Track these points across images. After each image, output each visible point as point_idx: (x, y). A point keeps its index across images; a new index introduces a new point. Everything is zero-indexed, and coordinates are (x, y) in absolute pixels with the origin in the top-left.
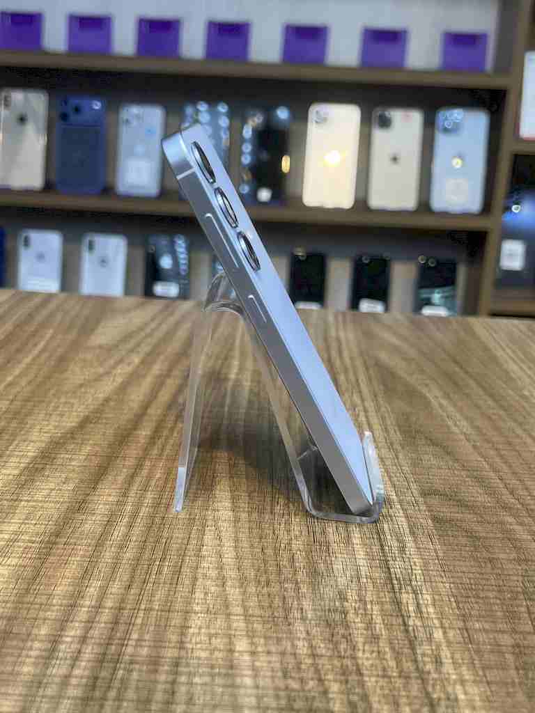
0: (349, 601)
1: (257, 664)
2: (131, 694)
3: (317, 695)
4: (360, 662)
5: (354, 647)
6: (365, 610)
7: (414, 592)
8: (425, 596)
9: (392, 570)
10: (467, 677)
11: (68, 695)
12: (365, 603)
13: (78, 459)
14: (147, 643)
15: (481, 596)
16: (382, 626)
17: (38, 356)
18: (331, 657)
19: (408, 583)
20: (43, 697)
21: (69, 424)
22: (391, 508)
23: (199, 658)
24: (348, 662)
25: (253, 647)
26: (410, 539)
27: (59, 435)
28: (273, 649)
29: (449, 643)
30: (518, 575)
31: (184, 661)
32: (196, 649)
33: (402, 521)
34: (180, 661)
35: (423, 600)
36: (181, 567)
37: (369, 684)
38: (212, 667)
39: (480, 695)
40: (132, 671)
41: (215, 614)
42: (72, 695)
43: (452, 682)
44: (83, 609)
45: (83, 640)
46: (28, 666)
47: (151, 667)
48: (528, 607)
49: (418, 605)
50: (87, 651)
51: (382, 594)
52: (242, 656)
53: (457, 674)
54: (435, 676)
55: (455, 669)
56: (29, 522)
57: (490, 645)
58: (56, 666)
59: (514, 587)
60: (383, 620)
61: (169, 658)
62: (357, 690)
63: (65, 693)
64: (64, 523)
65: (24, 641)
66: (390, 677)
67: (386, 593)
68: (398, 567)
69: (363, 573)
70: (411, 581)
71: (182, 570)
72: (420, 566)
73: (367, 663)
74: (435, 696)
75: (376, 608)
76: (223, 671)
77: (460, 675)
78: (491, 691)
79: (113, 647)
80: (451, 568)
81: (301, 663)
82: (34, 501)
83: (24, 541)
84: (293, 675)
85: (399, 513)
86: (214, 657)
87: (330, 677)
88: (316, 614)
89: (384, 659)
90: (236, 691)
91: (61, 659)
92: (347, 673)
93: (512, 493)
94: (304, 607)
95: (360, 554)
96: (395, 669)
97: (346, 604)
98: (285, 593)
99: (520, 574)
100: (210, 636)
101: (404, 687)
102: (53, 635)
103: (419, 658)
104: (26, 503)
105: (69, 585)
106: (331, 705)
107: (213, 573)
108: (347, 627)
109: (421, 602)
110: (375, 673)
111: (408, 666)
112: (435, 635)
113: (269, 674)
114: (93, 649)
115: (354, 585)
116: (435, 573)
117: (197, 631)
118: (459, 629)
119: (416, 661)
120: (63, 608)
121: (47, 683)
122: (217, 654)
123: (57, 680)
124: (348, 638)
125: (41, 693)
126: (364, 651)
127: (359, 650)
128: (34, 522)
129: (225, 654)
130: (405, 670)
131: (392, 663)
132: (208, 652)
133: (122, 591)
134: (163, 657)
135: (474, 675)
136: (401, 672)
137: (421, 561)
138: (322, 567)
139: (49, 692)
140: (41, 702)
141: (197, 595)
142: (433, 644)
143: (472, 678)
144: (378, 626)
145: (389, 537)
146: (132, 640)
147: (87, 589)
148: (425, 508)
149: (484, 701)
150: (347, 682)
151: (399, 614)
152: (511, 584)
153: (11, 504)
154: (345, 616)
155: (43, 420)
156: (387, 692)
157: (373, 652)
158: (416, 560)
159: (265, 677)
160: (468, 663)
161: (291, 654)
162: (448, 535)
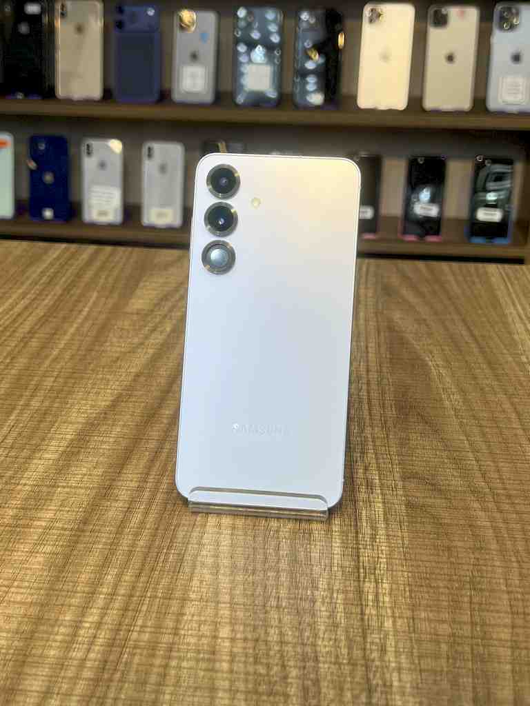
0: (320, 590)
1: (235, 650)
2: (132, 676)
3: (278, 679)
4: (318, 649)
5: (316, 635)
6: (331, 598)
7: (376, 582)
8: (384, 585)
9: (361, 558)
10: (404, 665)
11: (82, 677)
12: (333, 593)
13: (108, 442)
14: (149, 630)
15: (432, 585)
16: (343, 615)
17: (82, 325)
18: (295, 644)
19: (373, 571)
20: (64, 678)
21: (104, 403)
22: (372, 493)
23: (188, 644)
24: (308, 649)
25: (234, 633)
26: (383, 526)
27: (94, 415)
28: (249, 636)
29: (396, 631)
30: (469, 564)
31: (176, 646)
32: (188, 635)
33: (379, 507)
34: (173, 646)
35: (382, 588)
36: (184, 555)
37: (322, 670)
38: (199, 652)
39: (411, 682)
40: (134, 654)
41: (207, 602)
42: (86, 676)
43: (391, 669)
44: (101, 596)
45: (99, 625)
46: (54, 650)
47: (150, 651)
48: (471, 596)
49: (377, 595)
50: (101, 636)
51: (348, 583)
52: (224, 642)
53: (396, 662)
54: (377, 663)
55: (396, 657)
56: (63, 509)
57: (430, 634)
58: (76, 650)
59: (464, 576)
60: (345, 609)
61: (165, 643)
62: (312, 676)
63: (81, 674)
64: (92, 509)
65: (53, 626)
66: (340, 664)
67: (352, 582)
68: (367, 555)
69: (336, 561)
70: (375, 569)
71: (185, 558)
72: (386, 555)
73: (324, 650)
74: (374, 682)
75: (340, 596)
76: (206, 656)
77: (400, 663)
78: (422, 680)
79: (122, 633)
80: (413, 557)
81: (270, 649)
82: (68, 487)
83: (58, 529)
84: (262, 660)
85: (378, 498)
86: (201, 642)
87: (292, 663)
88: (289, 603)
89: (338, 647)
90: (214, 675)
91: (80, 644)
92: (306, 660)
93: (484, 476)
94: (280, 596)
95: (336, 542)
96: (346, 657)
97: (316, 593)
98: (267, 582)
99: (472, 563)
100: (200, 623)
101: (350, 674)
102: (75, 621)
103: (368, 646)
104: (62, 489)
105: (91, 573)
106: (288, 689)
107: (210, 561)
108: (314, 615)
109: (380, 591)
110: (328, 659)
111: (357, 653)
112: (386, 624)
113: (243, 659)
114: (106, 633)
115: (326, 574)
116: (397, 561)
117: (190, 618)
118: (407, 618)
119: (365, 649)
120: (84, 595)
121: (67, 666)
122: (204, 641)
123: (75, 662)
124: (312, 626)
125: (62, 674)
126: (323, 638)
127: (319, 638)
128: (67, 509)
129: (210, 639)
130: (354, 658)
131: (345, 651)
132: (196, 638)
133: (133, 578)
134: (159, 643)
135: (411, 663)
136: (350, 660)
137: (387, 548)
138: (302, 555)
139: (70, 674)
140: (62, 682)
141: (194, 582)
142: (383, 633)
143: (408, 666)
144: (339, 615)
145: (364, 524)
146: (137, 626)
147: (106, 577)
148: (402, 492)
149: (414, 688)
150: (304, 668)
151: (359, 603)
152: (462, 573)
153: (49, 490)
154: (314, 604)
155: (82, 399)
156: (335, 678)
157: (330, 639)
158: (383, 548)
159: (239, 661)
160: (407, 652)
161: (264, 641)
162: (416, 522)
